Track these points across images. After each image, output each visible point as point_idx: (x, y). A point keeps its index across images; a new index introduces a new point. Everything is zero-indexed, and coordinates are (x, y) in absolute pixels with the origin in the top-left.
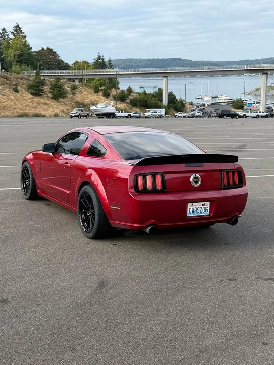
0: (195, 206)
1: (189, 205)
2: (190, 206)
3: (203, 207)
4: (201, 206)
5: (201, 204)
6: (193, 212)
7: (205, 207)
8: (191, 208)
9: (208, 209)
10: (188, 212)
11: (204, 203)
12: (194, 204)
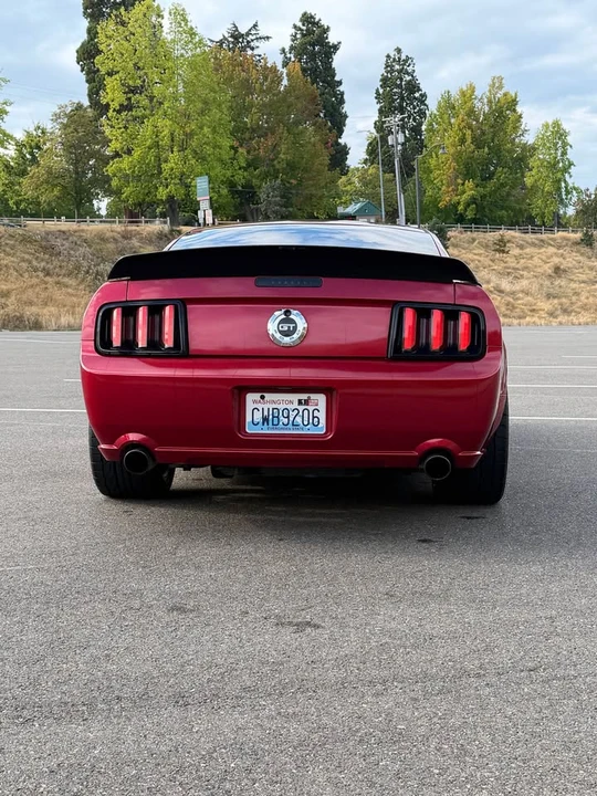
0: (274, 402)
1: (251, 398)
2: (255, 402)
3: (301, 408)
4: (296, 405)
5: (295, 397)
6: (265, 420)
7: (311, 408)
8: (260, 406)
9: (322, 415)
10: (249, 419)
11: (304, 396)
12: (268, 396)
